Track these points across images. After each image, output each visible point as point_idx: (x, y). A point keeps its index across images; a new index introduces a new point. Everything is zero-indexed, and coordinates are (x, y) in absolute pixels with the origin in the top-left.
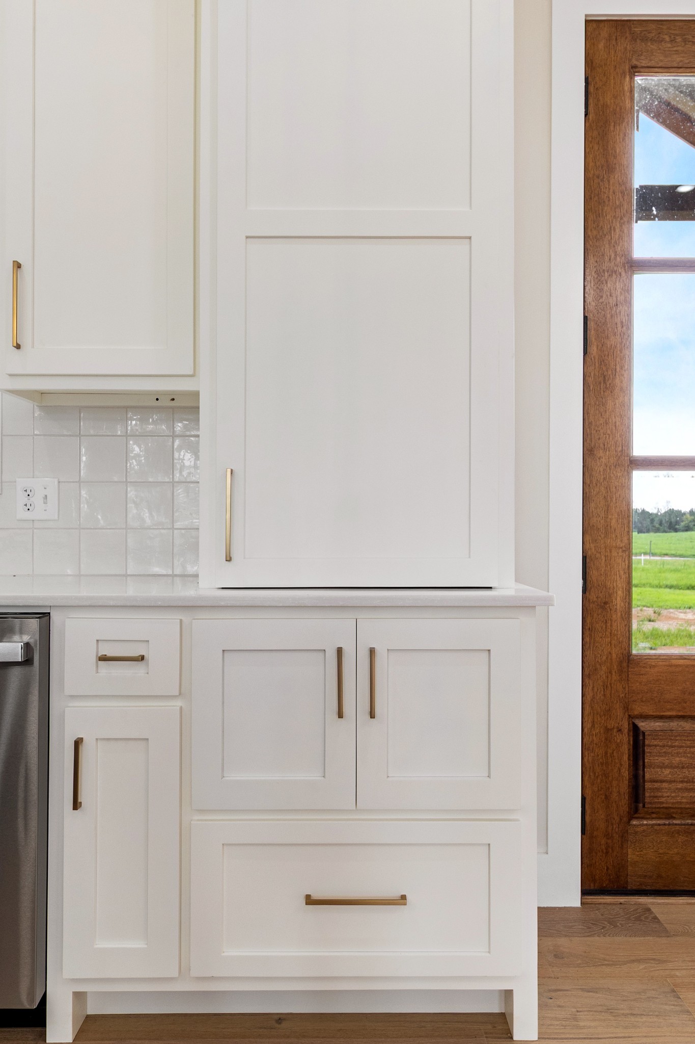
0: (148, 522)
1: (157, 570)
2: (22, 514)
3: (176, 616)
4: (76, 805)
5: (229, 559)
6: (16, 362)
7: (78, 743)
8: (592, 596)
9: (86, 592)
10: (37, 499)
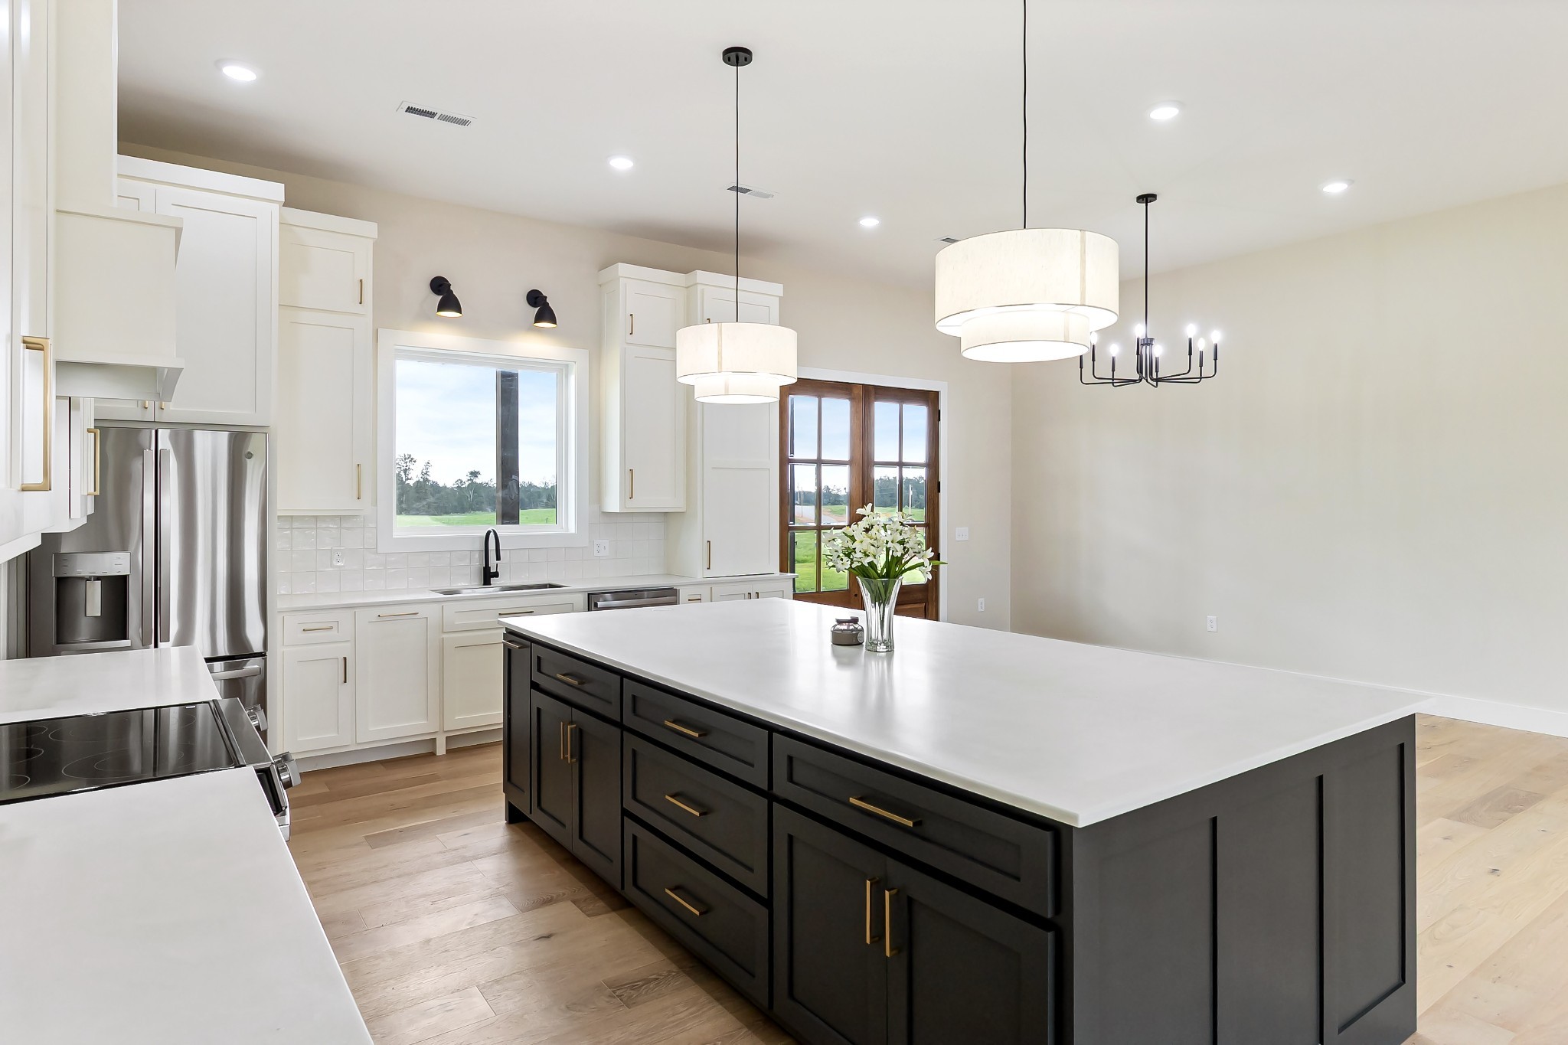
2: (596, 554)
5: (709, 568)
6: (630, 503)
10: (602, 547)
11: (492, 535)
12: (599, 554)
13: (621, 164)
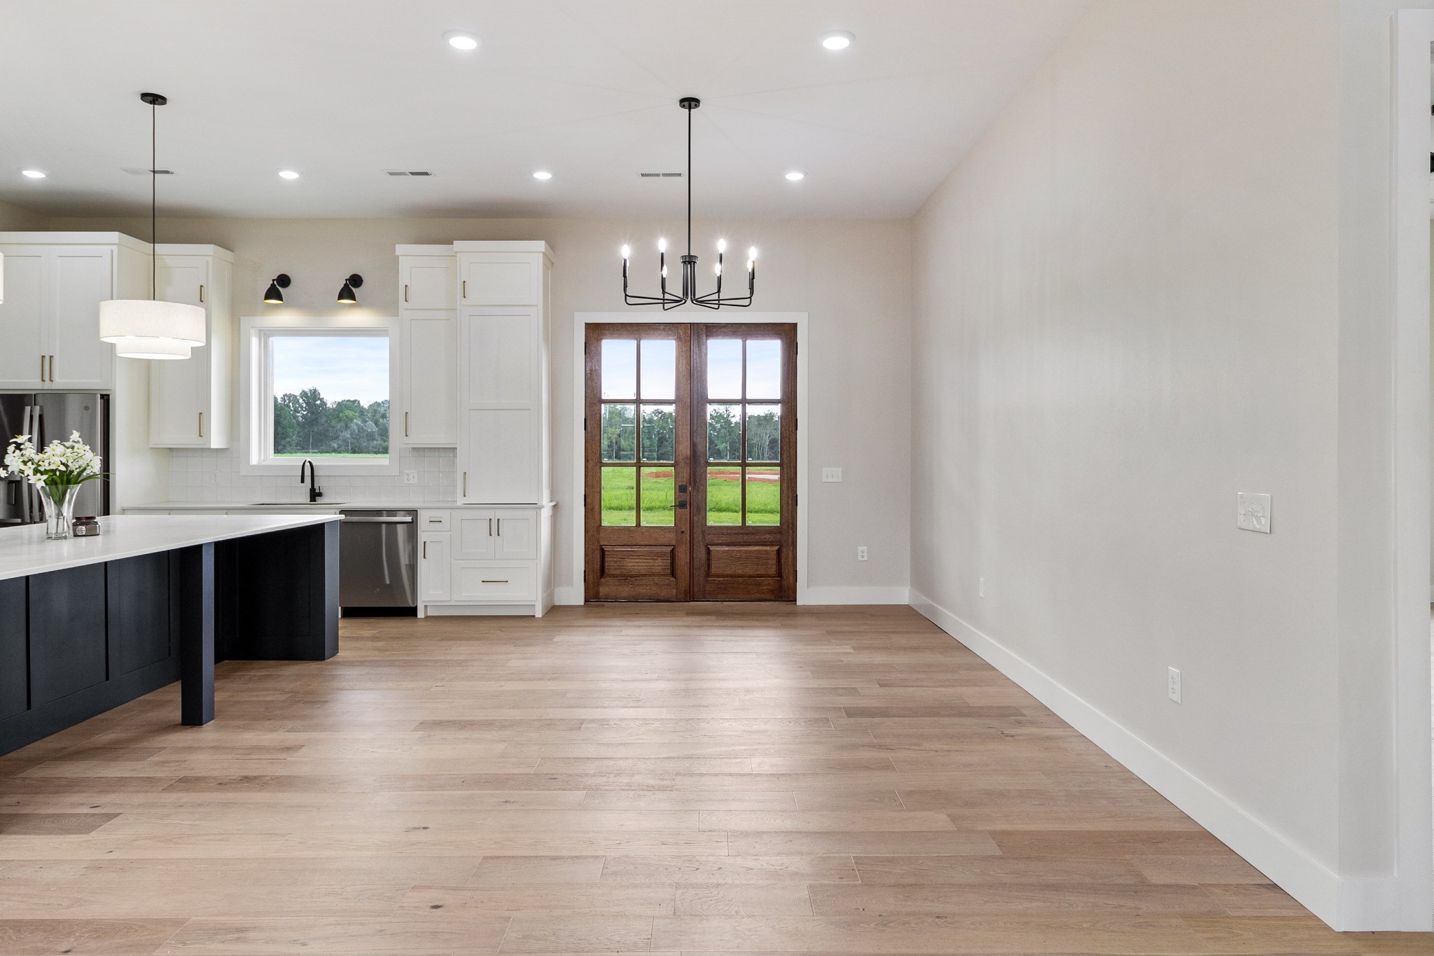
0: (446, 484)
1: (449, 500)
2: (406, 482)
3: (449, 511)
4: (424, 557)
5: (465, 496)
6: (406, 440)
7: (425, 542)
8: (588, 507)
9: (426, 505)
10: (411, 477)
11: (307, 464)
12: (408, 482)
13: (289, 175)
